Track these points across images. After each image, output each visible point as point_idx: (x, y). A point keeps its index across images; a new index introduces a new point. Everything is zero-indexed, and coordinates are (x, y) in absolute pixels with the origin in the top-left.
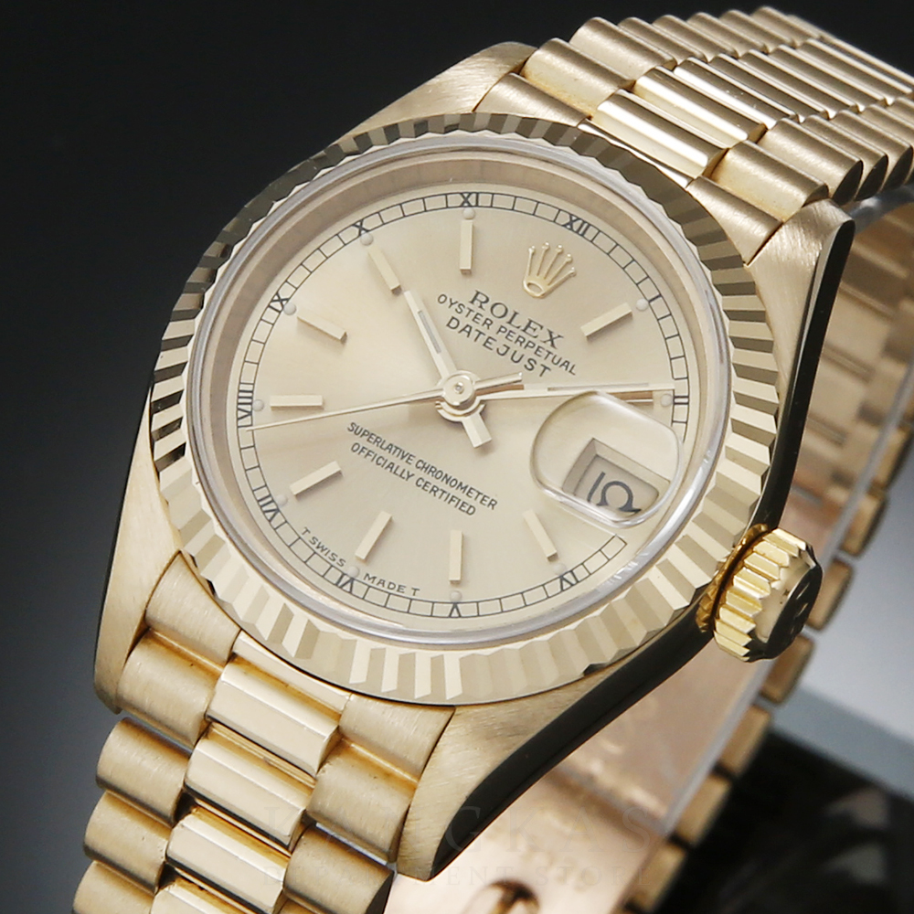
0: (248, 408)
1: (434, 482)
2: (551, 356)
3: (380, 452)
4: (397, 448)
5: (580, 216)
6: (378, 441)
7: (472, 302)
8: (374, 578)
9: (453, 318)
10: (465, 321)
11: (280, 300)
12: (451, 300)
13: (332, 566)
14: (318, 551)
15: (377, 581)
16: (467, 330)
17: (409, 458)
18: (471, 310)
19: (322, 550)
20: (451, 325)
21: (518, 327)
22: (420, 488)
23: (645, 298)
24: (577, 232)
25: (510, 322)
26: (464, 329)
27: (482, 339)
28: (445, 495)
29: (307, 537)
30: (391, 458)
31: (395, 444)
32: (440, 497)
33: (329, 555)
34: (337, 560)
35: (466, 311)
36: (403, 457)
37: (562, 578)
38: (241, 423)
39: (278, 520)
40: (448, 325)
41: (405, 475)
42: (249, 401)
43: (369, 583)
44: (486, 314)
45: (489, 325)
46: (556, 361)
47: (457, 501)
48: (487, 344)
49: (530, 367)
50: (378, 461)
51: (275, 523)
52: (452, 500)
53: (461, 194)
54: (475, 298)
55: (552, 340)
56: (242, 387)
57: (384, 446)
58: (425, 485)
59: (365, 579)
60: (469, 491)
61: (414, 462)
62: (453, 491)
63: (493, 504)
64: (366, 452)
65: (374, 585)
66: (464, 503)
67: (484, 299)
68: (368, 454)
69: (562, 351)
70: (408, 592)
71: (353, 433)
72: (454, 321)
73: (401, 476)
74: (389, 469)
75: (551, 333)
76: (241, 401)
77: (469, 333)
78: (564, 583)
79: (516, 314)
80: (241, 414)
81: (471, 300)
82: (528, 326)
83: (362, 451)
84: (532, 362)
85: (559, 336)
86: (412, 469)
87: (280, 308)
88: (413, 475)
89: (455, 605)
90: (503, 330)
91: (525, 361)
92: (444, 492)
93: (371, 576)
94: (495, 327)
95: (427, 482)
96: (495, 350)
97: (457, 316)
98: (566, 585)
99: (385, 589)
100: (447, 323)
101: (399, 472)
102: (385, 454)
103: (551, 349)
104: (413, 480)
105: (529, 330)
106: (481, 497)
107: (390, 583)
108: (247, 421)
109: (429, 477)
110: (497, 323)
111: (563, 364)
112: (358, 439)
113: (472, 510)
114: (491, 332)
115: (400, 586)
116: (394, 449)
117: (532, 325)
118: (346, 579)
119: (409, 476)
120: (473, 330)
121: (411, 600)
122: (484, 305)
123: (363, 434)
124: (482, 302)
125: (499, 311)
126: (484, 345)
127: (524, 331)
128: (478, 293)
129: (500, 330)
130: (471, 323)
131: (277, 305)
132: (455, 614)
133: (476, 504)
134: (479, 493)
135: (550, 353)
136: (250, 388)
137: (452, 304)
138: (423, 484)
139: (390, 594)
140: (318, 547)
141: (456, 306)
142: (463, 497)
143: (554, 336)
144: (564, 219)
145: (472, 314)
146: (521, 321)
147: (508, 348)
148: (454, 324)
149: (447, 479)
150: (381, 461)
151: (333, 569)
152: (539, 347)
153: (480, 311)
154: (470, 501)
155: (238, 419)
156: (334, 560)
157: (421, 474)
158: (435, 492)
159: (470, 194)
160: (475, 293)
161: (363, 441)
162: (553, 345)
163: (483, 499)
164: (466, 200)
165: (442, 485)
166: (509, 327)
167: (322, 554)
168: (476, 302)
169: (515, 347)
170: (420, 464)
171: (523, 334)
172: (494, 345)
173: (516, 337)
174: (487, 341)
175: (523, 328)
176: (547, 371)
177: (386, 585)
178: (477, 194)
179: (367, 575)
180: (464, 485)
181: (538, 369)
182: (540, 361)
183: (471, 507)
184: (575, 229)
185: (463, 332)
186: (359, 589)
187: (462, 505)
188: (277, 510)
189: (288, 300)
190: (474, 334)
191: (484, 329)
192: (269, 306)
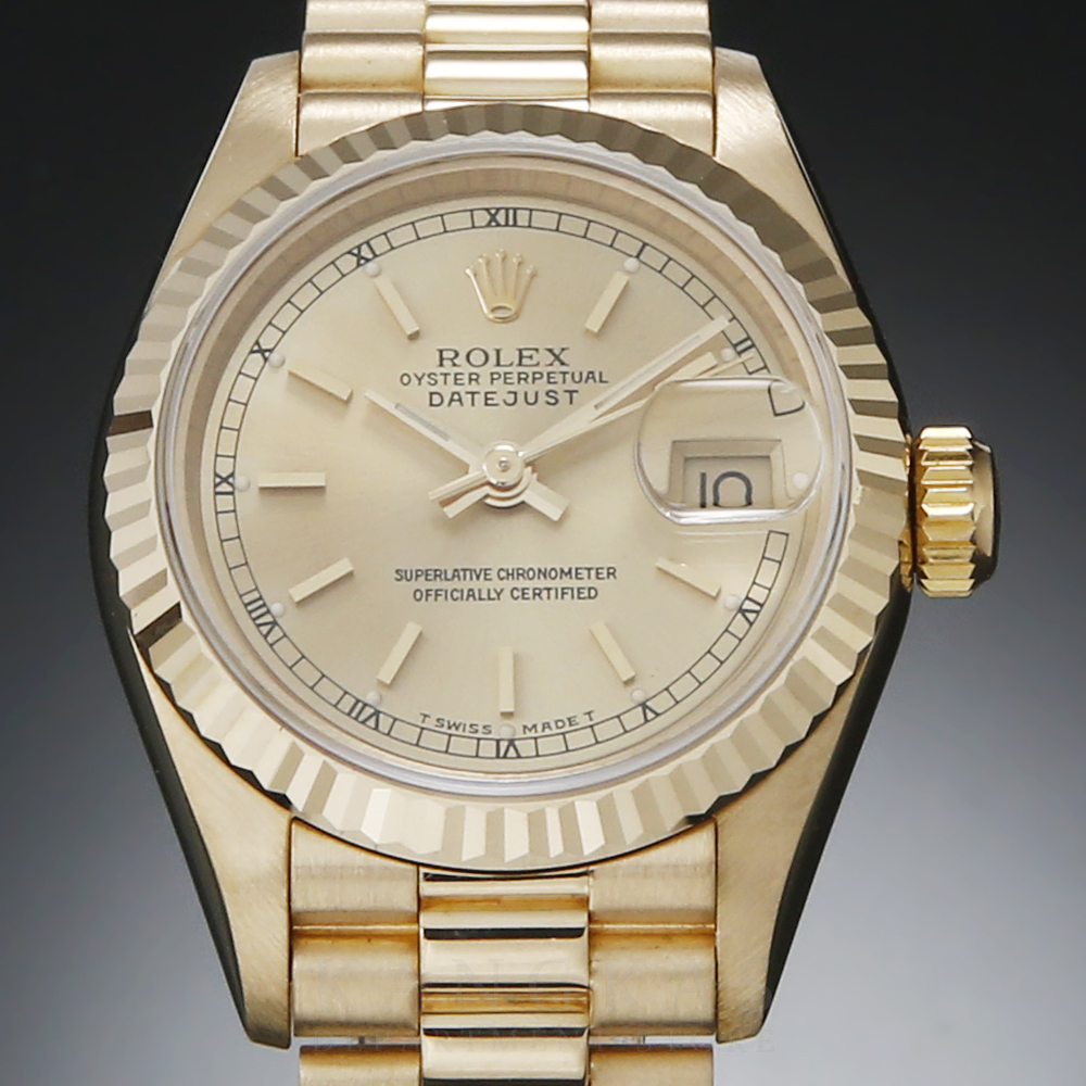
0: (268, 618)
1: (531, 584)
2: (568, 377)
3: (449, 586)
4: (465, 570)
5: (498, 206)
6: (438, 574)
7: (441, 365)
8: (535, 726)
9: (431, 394)
10: (447, 390)
11: (225, 480)
12: (416, 376)
13: (479, 739)
14: (453, 731)
15: (539, 728)
16: (456, 398)
17: (486, 574)
18: (446, 375)
19: (457, 728)
20: (434, 402)
21: (511, 364)
22: (520, 599)
23: (631, 256)
24: (507, 225)
25: (498, 364)
26: (452, 400)
27: (480, 399)
28: (553, 593)
29: (430, 723)
30: (465, 585)
31: (459, 567)
32: (549, 597)
33: (468, 728)
34: (480, 729)
35: (441, 379)
36: (478, 577)
37: (742, 611)
38: (271, 639)
39: (385, 723)
40: (431, 405)
41: (493, 595)
42: (264, 610)
43: (533, 734)
44: (466, 369)
45: (476, 380)
46: (577, 379)
47: (570, 592)
48: (489, 402)
49: (553, 401)
50: (451, 595)
51: (384, 727)
52: (563, 594)
53: (350, 252)
54: (442, 359)
55: (557, 357)
56: (247, 599)
57: (449, 576)
58: (523, 594)
59: (525, 733)
60: (577, 574)
61: (493, 575)
62: (559, 583)
63: (611, 573)
64: (433, 593)
65: (540, 734)
66: (579, 589)
67: (452, 355)
68: (437, 595)
69: (577, 362)
70: (584, 721)
71: (404, 580)
72: (434, 396)
73: (489, 599)
74: (471, 599)
75: (550, 351)
76: (254, 615)
77: (460, 400)
78: (748, 615)
79: (498, 351)
80: (265, 629)
81: (438, 363)
82: (521, 357)
83: (427, 595)
84: (551, 394)
85: (563, 349)
86: (496, 584)
87: (230, 489)
88: (502, 590)
89: (644, 706)
90: (495, 376)
91: (543, 398)
92: (549, 589)
93: (530, 726)
94: (485, 379)
95: (523, 589)
96: (502, 404)
97: (433, 389)
98: (751, 616)
99: (555, 731)
100: (428, 402)
101: (484, 596)
102: (456, 584)
103: (564, 369)
104: (506, 595)
105: (525, 361)
106: (593, 572)
107: (556, 722)
108: (277, 632)
109: (522, 583)
110: (485, 372)
111: (588, 378)
112: (414, 585)
113: (593, 593)
114: (484, 385)
115: (569, 719)
116: (461, 574)
117: (525, 353)
118: (504, 745)
119: (499, 595)
120: (463, 394)
121: (591, 726)
122: (456, 361)
123: (417, 576)
124: (452, 360)
125: (477, 358)
126: (486, 404)
127: (520, 364)
128: (441, 351)
129: (493, 379)
130: (457, 389)
131: (225, 487)
132: (650, 715)
133: (594, 582)
134: (589, 569)
135: (564, 373)
136: (255, 595)
137: (420, 380)
138: (520, 594)
139: (563, 734)
140: (450, 728)
141: (426, 379)
142: (575, 584)
143: (557, 352)
144: (483, 218)
145: (451, 379)
146: (510, 356)
147: (515, 393)
148: (436, 399)
149: (543, 573)
150: (456, 595)
151: (482, 742)
152: (549, 374)
153: (456, 370)
154: (585, 583)
155: (266, 637)
156: (476, 731)
157: (509, 584)
158: (539, 595)
159: (359, 247)
160: (438, 353)
161: (422, 584)
162: (563, 364)
163: (598, 573)
164: (359, 257)
165: (542, 583)
166: (501, 370)
167: (460, 732)
168: (445, 362)
169: (521, 388)
170: (503, 574)
171: (521, 369)
172: (497, 399)
173: (515, 376)
174: (487, 399)
175: (517, 362)
176: (575, 395)
177: (553, 725)
178: (368, 243)
179: (525, 727)
180: (566, 570)
181: (564, 398)
182: (558, 388)
183: (590, 589)
184: (503, 223)
185: (453, 403)
186: (526, 747)
187: (579, 593)
188: (377, 713)
189: (232, 475)
190: (467, 399)
191: (474, 387)
192: (217, 493)
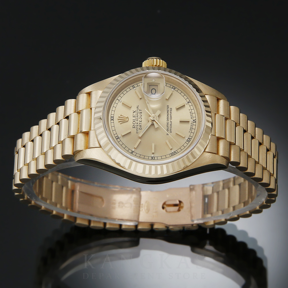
1: (169, 117)
3: (169, 128)
5: (110, 119)
8: (191, 117)
11: (152, 158)
12: (137, 131)
14: (192, 128)
16: (140, 126)
22: (172, 118)
23: (119, 101)
24: (113, 118)
27: (140, 123)
29: (190, 131)
30: (169, 126)
31: (167, 126)
32: (171, 115)
33: (191, 126)
35: (137, 128)
36: (168, 124)
41: (171, 122)
44: (136, 124)
50: (171, 127)
51: (191, 138)
52: (171, 113)
54: (134, 128)
55: (134, 112)
56: (171, 156)
61: (168, 122)
62: (169, 113)
63: (168, 106)
64: (170, 130)
67: (134, 126)
69: (135, 109)
70: (190, 111)
74: (171, 125)
79: (133, 120)
80: (176, 153)
86: (169, 121)
89: (188, 103)
91: (140, 114)
94: (137, 122)
96: (141, 120)
97: (139, 129)
98: (175, 88)
102: (169, 127)
103: (136, 111)
104: (171, 120)
108: (176, 152)
109: (169, 118)
110: (136, 122)
111: (138, 108)
114: (139, 122)
115: (190, 113)
117: (134, 116)
118: (194, 121)
125: (134, 123)
130: (139, 126)
131: (153, 158)
132: (190, 102)
133: (169, 108)
134: (167, 109)
136: (170, 154)
139: (192, 113)
142: (169, 111)
144: (112, 121)
145: (137, 127)
146: (134, 118)
148: (140, 129)
149: (168, 115)
152: (137, 113)
153: (136, 126)
154: (169, 110)
157: (169, 120)
159: (116, 138)
161: (169, 132)
164: (118, 138)
165: (169, 115)
166: (136, 120)
169: (139, 117)
171: (136, 117)
177: (191, 115)
178: (115, 137)
180: (167, 112)
181: (141, 111)
182: (139, 112)
187: (171, 110)
188: (189, 138)
189: (151, 157)
190: (140, 124)
191: (139, 123)
192: (154, 159)
